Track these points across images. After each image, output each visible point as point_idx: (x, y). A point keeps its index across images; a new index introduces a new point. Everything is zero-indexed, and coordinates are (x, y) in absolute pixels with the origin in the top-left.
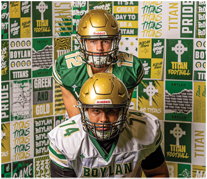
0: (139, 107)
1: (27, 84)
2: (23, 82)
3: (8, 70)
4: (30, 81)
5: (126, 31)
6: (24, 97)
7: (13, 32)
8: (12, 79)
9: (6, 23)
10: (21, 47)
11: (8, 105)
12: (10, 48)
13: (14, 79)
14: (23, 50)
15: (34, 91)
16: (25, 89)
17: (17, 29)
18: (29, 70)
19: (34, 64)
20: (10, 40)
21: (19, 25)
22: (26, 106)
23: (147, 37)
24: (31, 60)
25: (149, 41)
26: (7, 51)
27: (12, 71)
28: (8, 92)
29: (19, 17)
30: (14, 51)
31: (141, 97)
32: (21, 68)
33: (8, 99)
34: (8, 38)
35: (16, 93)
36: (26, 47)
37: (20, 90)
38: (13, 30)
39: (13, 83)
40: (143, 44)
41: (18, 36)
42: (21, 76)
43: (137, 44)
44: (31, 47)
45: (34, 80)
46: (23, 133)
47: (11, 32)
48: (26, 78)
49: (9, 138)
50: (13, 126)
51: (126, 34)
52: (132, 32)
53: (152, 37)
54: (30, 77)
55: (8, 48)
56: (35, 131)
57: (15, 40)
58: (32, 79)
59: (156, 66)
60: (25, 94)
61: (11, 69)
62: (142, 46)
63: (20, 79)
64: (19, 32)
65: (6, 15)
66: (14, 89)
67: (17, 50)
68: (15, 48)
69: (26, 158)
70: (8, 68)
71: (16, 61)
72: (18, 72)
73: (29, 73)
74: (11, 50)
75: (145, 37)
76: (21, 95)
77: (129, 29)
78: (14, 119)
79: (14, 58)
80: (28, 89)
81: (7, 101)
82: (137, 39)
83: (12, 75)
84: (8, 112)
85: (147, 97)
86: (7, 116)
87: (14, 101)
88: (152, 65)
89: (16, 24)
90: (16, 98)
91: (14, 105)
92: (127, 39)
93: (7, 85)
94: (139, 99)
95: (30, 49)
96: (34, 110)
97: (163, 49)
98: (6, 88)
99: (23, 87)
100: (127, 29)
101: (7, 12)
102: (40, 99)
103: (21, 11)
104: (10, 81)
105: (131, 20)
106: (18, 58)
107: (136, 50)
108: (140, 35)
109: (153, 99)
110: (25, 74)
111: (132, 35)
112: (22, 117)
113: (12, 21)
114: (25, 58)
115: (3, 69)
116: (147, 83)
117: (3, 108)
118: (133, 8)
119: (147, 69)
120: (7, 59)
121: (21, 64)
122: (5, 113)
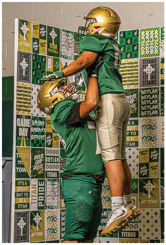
0: (140, 200)
1: (56, 183)
2: (53, 181)
3: (44, 170)
4: (58, 180)
5: (129, 144)
6: (54, 192)
8: (47, 177)
9: (44, 136)
10: (52, 155)
11: (43, 197)
12: (46, 155)
14: (54, 157)
15: (60, 188)
16: (55, 186)
17: (50, 141)
18: (58, 172)
19: (61, 168)
20: (46, 149)
21: (52, 138)
22: (55, 199)
23: (146, 147)
24: (59, 164)
25: (147, 151)
26: (44, 156)
27: (47, 172)
28: (44, 187)
29: (52, 132)
30: (48, 156)
31: (142, 192)
32: (52, 170)
33: (44, 192)
34: (45, 147)
35: (49, 188)
36: (56, 155)
37: (51, 186)
38: (47, 141)
39: (47, 180)
40: (142, 153)
41: (51, 146)
42: (52, 176)
43: (137, 153)
44: (59, 155)
46: (53, 219)
47: (46, 143)
48: (55, 178)
49: (44, 222)
50: (47, 213)
51: (129, 146)
52: (134, 144)
53: (149, 147)
55: (44, 154)
56: (61, 219)
57: (49, 149)
58: (60, 179)
59: (153, 168)
60: (55, 190)
61: (46, 170)
62: (142, 155)
63: (51, 178)
64: (52, 143)
65: (44, 130)
66: (48, 186)
67: (50, 156)
68: (49, 155)
69: (55, 239)
71: (49, 164)
72: (51, 173)
73: (58, 174)
75: (144, 148)
76: (52, 191)
77: (132, 142)
78: (47, 208)
79: (48, 162)
80: (57, 186)
81: (43, 194)
82: (138, 149)
83: (47, 174)
84: (43, 202)
85: (146, 192)
86: (43, 205)
87: (48, 195)
88: (150, 167)
89: (50, 137)
90: (49, 192)
91: (48, 197)
92: (130, 149)
93: (44, 182)
94: (140, 193)
95: (58, 157)
96: (61, 202)
97: (158, 155)
98: (42, 183)
99: (53, 185)
100: (130, 142)
101: (45, 128)
104: (45, 179)
105: (133, 135)
106: (50, 162)
108: (140, 146)
109: (151, 193)
110: (55, 175)
111: (133, 146)
112: (52, 207)
113: (48, 134)
114: (55, 163)
115: (41, 169)
116: (146, 181)
117: (40, 198)
118: (134, 127)
119: (146, 171)
120: (43, 162)
121: (52, 167)
122: (41, 203)
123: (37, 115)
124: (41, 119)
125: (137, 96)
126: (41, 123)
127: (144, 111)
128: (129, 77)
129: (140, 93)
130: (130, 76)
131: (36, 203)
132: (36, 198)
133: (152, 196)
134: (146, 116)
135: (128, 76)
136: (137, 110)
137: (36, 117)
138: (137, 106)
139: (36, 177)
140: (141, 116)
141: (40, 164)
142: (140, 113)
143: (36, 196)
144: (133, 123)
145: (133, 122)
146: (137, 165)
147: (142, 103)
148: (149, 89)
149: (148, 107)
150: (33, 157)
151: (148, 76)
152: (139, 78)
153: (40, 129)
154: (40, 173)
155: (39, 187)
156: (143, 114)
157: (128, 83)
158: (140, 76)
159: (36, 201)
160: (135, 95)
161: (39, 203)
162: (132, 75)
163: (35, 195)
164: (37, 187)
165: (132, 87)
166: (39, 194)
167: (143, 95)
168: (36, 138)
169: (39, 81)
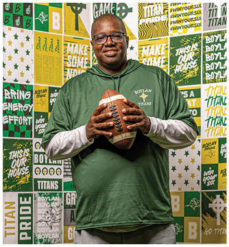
0: (202, 228)
1: (57, 199)
2: (50, 196)
3: (31, 178)
4: (61, 195)
6: (52, 214)
7: (39, 129)
8: (36, 189)
9: (30, 118)
11: (30, 223)
12: (34, 150)
13: (38, 190)
15: (65, 208)
16: (53, 204)
17: (44, 126)
18: (60, 181)
19: (65, 173)
20: (35, 140)
21: (46, 121)
22: (55, 227)
23: (213, 137)
24: (62, 167)
25: (215, 142)
26: (31, 152)
27: (36, 180)
28: (31, 205)
29: (47, 111)
30: (39, 153)
31: (206, 215)
32: (48, 176)
33: (31, 215)
34: (31, 137)
35: (41, 208)
37: (46, 204)
38: (38, 127)
39: (37, 195)
40: (207, 146)
42: (48, 187)
43: (199, 147)
45: (65, 194)
47: (35, 130)
48: (55, 190)
53: (218, 137)
54: (60, 189)
55: (31, 150)
58: (63, 192)
59: (225, 173)
60: (53, 211)
61: (35, 176)
62: (206, 149)
63: (46, 190)
65: (29, 108)
66: (39, 203)
67: (43, 153)
68: (41, 150)
70: (32, 175)
71: (41, 167)
72: (45, 182)
73: (60, 184)
74: (35, 153)
75: (210, 137)
76: (48, 212)
78: (39, 242)
79: (39, 163)
80: (57, 204)
81: (30, 218)
82: (199, 140)
83: (36, 184)
84: (30, 233)
85: (213, 215)
86: (30, 238)
87: (39, 220)
88: (219, 171)
89: (42, 120)
90: (41, 214)
91: (39, 224)
93: (30, 198)
94: (202, 217)
96: (66, 232)
98: (28, 200)
99: (50, 202)
101: (31, 103)
102: (73, 219)
103: (50, 104)
104: (34, 192)
106: (44, 164)
107: (199, 154)
109: (221, 215)
110: (54, 185)
112: (49, 241)
113: (38, 115)
114: (55, 164)
115: (24, 176)
116: (213, 195)
117: (24, 226)
118: (194, 100)
119: (213, 177)
120: (29, 164)
121: (48, 172)
122: (26, 234)
123: (16, 81)
124: (23, 88)
125: (199, 47)
126: (23, 95)
127: (209, 72)
128: (186, 14)
129: (204, 40)
130: (187, 11)
131: (14, 234)
132: (16, 225)
133: (223, 222)
134: (214, 81)
135: (184, 11)
136: (199, 72)
137: (13, 85)
138: (199, 63)
139: (14, 190)
140: (205, 82)
141: (21, 167)
142: (204, 76)
143: (14, 222)
144: (192, 94)
145: (192, 92)
146: (199, 169)
147: (208, 58)
148: (219, 32)
149: (217, 65)
150: (6, 154)
151: (216, 9)
152: (202, 15)
153: (20, 105)
154: (22, 182)
155: (20, 206)
156: (208, 77)
157: (184, 24)
158: (204, 9)
159: (16, 231)
160: (195, 46)
161: (22, 234)
162: (191, 10)
163: (13, 220)
164: (16, 205)
165: (191, 31)
166: (21, 218)
167: (209, 45)
168: (12, 122)
169: (18, 21)
